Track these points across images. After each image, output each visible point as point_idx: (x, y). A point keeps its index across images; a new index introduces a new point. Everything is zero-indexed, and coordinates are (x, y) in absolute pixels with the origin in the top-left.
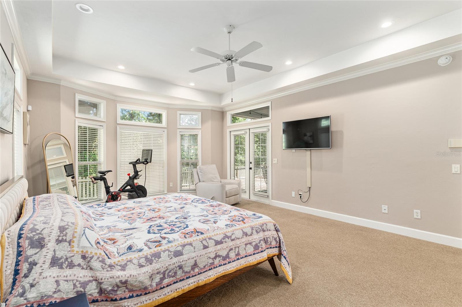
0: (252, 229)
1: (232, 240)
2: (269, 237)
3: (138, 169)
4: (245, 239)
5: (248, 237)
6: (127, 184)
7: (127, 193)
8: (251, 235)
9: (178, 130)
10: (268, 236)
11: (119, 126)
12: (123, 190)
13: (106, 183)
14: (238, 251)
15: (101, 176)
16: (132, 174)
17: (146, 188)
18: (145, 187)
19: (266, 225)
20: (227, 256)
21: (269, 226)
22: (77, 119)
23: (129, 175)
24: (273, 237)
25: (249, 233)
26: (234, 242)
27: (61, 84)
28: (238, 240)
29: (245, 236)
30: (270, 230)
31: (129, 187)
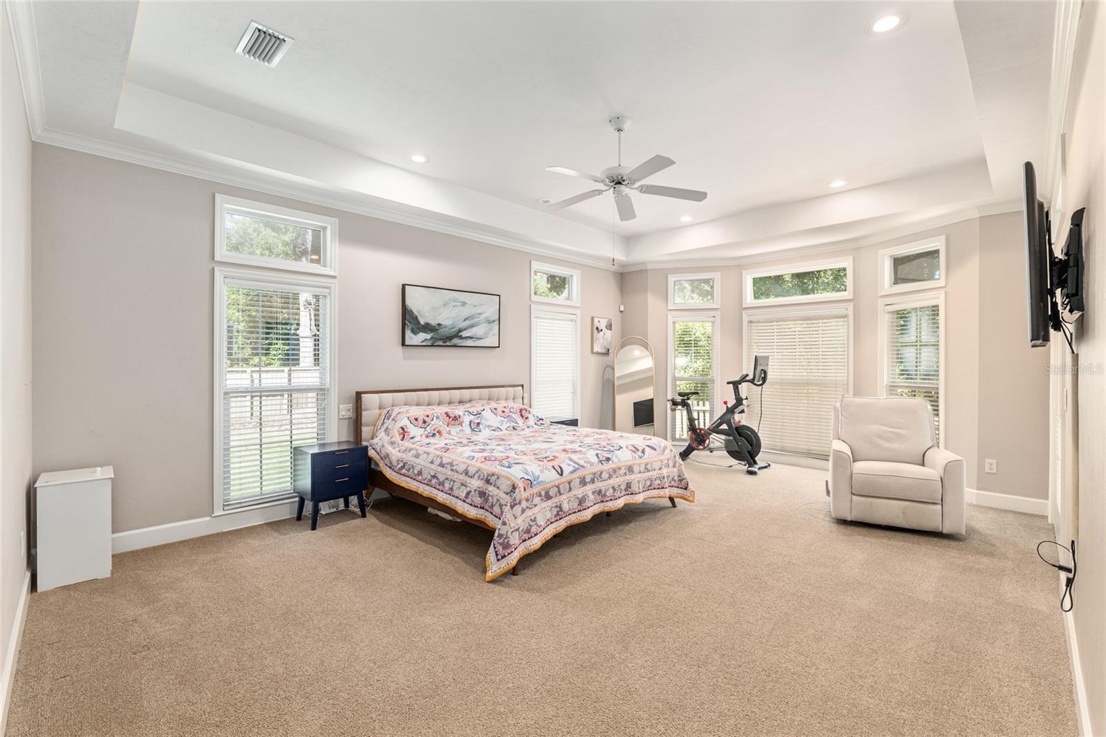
0: (477, 472)
1: (452, 470)
2: (491, 496)
3: (743, 395)
4: (462, 477)
5: (467, 478)
6: (722, 420)
7: (723, 437)
8: (471, 477)
9: (880, 300)
10: (491, 494)
11: (746, 311)
12: (715, 429)
13: (689, 412)
14: (452, 486)
15: (682, 400)
16: (732, 402)
17: (761, 438)
18: (759, 434)
19: (498, 478)
20: (442, 484)
21: (501, 482)
22: (669, 313)
23: (725, 403)
24: (498, 500)
25: (470, 473)
26: (452, 473)
27: (649, 268)
28: (456, 474)
29: (464, 474)
30: (498, 488)
31: (724, 427)
